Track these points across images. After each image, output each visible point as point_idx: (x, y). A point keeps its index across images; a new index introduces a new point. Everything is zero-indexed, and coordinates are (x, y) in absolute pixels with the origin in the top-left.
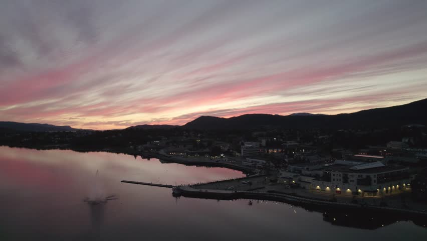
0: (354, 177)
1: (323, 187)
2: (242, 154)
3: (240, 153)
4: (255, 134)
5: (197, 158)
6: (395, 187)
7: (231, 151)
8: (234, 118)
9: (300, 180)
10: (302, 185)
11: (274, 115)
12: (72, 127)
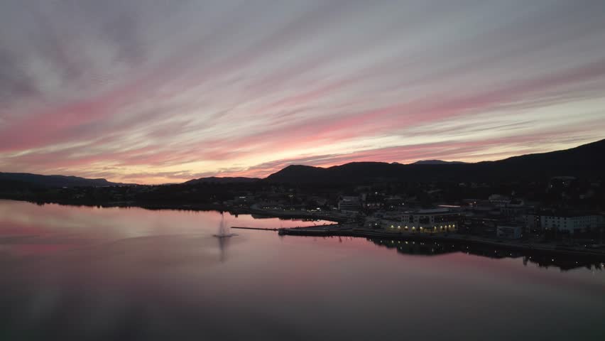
0: (417, 217)
1: (396, 226)
2: (339, 208)
3: (337, 207)
4: (359, 188)
5: (293, 211)
6: (452, 226)
7: (328, 205)
8: (335, 167)
9: (381, 223)
10: (382, 226)
11: (390, 163)
12: (108, 180)
